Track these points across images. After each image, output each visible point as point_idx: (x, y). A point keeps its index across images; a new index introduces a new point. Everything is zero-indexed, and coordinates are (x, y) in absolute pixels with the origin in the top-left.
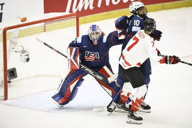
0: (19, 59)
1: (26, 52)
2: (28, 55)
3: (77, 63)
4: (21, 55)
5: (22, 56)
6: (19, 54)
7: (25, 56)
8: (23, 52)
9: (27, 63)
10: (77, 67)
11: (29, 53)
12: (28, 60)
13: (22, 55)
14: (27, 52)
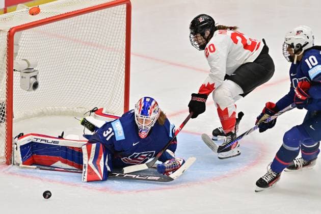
0: (19, 84)
1: (32, 70)
2: (35, 77)
3: (99, 170)
4: (22, 77)
5: (25, 78)
6: (19, 75)
7: (31, 77)
8: (29, 70)
9: (33, 92)
10: (98, 177)
11: (38, 73)
12: (35, 86)
13: (24, 76)
14: (35, 71)
